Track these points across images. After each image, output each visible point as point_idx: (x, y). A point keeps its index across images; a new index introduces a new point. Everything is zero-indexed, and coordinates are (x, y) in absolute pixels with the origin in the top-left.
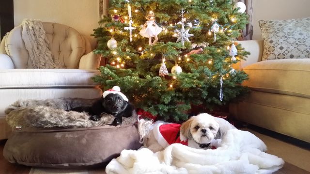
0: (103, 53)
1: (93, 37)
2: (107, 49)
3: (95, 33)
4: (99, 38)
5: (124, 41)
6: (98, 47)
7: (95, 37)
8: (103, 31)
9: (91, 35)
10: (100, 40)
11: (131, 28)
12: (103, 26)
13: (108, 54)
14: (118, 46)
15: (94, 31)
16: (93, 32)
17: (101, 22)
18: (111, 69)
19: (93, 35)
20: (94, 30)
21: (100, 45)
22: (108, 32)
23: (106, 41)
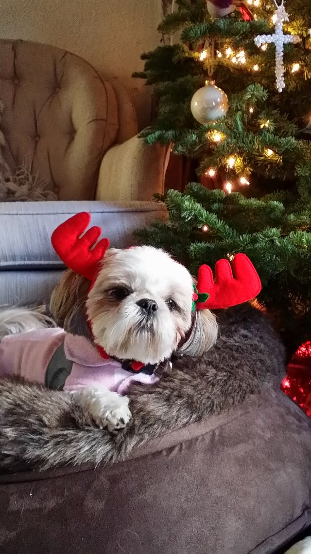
0: (177, 139)
1: (141, 82)
2: (191, 123)
3: (148, 67)
4: (162, 85)
5: (255, 92)
6: (160, 118)
7: (149, 83)
8: (175, 59)
9: (135, 75)
10: (164, 93)
11: (280, 40)
12: (174, 39)
13: (194, 144)
14: (231, 112)
15: (144, 62)
16: (140, 66)
17: (169, 24)
18: (206, 201)
19: (142, 76)
20: (144, 57)
21: (164, 109)
22: (192, 60)
23: (187, 95)
